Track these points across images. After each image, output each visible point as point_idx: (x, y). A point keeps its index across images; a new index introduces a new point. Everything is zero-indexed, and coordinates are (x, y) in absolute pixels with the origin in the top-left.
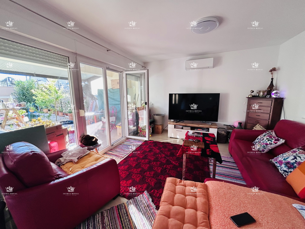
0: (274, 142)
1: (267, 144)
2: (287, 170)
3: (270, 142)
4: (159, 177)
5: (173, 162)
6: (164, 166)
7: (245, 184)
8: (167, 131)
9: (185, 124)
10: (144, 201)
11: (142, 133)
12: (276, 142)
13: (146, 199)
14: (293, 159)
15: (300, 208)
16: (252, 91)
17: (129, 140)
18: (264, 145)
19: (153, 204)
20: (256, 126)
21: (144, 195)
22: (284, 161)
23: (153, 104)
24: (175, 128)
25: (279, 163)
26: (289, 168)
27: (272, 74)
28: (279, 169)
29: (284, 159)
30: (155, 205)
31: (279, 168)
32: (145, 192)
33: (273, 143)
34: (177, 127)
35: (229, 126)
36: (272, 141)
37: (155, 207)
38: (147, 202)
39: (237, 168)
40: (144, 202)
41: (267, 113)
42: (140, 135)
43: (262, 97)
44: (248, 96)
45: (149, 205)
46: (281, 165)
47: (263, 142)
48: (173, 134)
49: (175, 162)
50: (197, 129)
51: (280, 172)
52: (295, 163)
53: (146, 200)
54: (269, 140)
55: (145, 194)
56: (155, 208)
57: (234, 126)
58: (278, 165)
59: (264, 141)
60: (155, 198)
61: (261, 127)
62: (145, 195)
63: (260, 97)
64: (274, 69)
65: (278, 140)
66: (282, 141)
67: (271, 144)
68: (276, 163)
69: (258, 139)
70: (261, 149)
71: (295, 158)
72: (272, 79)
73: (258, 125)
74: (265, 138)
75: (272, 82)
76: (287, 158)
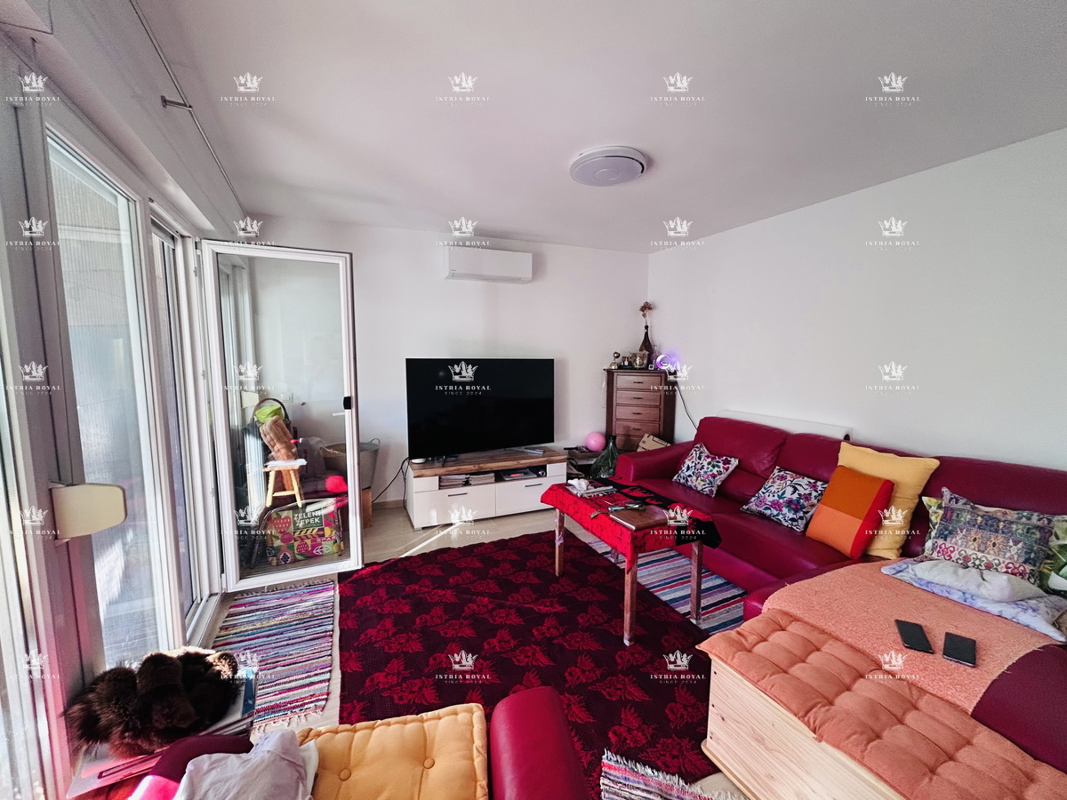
0: (724, 468)
1: (714, 476)
2: (795, 516)
3: (716, 469)
4: (568, 678)
5: (542, 608)
6: (533, 636)
7: (719, 581)
8: (402, 508)
9: (477, 467)
10: (634, 792)
11: (296, 544)
12: (726, 466)
13: (631, 778)
14: (794, 492)
15: (894, 572)
16: (616, 353)
17: (251, 603)
18: (710, 478)
19: (668, 777)
20: (643, 439)
21: (612, 772)
22: (781, 501)
23: (303, 404)
24: (441, 487)
25: (775, 508)
26: (796, 511)
27: (644, 315)
28: (782, 520)
29: (780, 497)
30: (674, 775)
31: (780, 517)
32: (605, 760)
33: (722, 470)
34: (448, 480)
35: (576, 448)
36: (719, 467)
37: (681, 781)
38: (646, 785)
39: (672, 553)
40: (639, 793)
41: (656, 407)
42: (285, 558)
43: (639, 369)
44: (606, 367)
45: (661, 790)
46: (781, 510)
47: (706, 472)
48: (434, 514)
49: (546, 606)
50: (509, 475)
51: (786, 524)
52: (800, 498)
53: (639, 783)
54: (714, 466)
55: (610, 767)
56: (682, 783)
57: (587, 449)
58: (775, 512)
59: (705, 470)
60: (647, 753)
61: (655, 439)
62: (615, 769)
63: (636, 369)
64: (646, 308)
65: (729, 462)
66: (734, 462)
67: (720, 473)
68: (766, 509)
69: (688, 468)
70: (707, 489)
71: (796, 489)
72: (647, 327)
73: (646, 435)
74: (705, 463)
75: (646, 334)
76: (784, 493)
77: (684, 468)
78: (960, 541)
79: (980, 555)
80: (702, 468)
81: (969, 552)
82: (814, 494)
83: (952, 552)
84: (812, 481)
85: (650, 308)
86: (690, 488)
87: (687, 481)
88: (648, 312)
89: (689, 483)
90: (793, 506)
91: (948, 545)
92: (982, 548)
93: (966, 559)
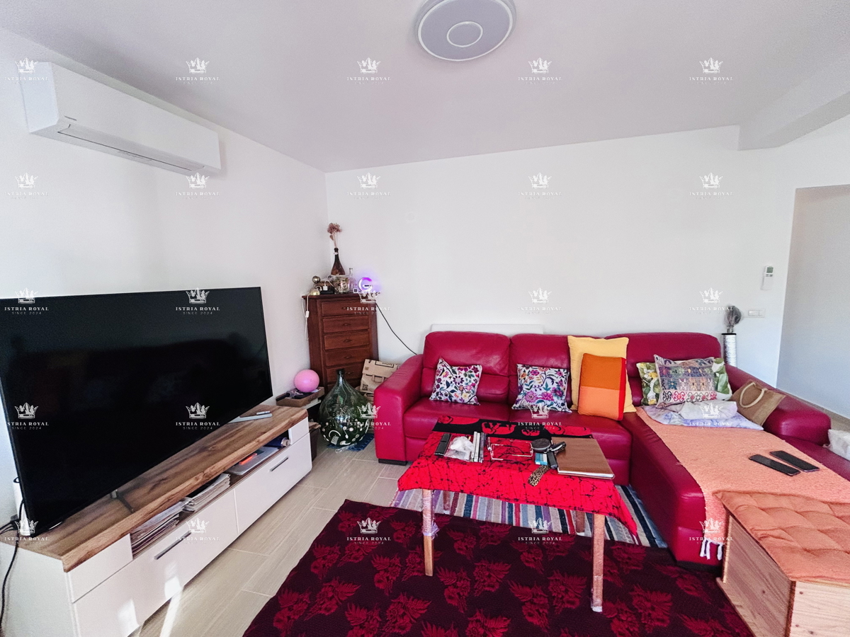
12: (477, 374)
14: (552, 382)
22: (549, 392)
25: (547, 399)
27: (331, 238)
28: (557, 407)
29: (546, 389)
31: (555, 405)
33: (476, 378)
36: (473, 376)
44: (305, 294)
47: (467, 384)
51: (560, 409)
52: (559, 386)
54: (470, 377)
59: (465, 381)
64: (335, 229)
65: (477, 370)
66: (480, 369)
67: (476, 381)
69: (448, 385)
70: (473, 400)
71: (553, 380)
72: (336, 250)
73: (367, 361)
74: (462, 376)
75: (337, 257)
76: (547, 385)
77: (443, 385)
78: (685, 388)
79: (699, 392)
80: (462, 381)
81: (694, 392)
82: (563, 379)
83: (684, 396)
84: (557, 370)
85: (338, 230)
86: (456, 402)
87: (450, 397)
88: (336, 235)
89: (453, 399)
90: (558, 394)
91: (679, 392)
92: (699, 387)
93: (692, 397)
